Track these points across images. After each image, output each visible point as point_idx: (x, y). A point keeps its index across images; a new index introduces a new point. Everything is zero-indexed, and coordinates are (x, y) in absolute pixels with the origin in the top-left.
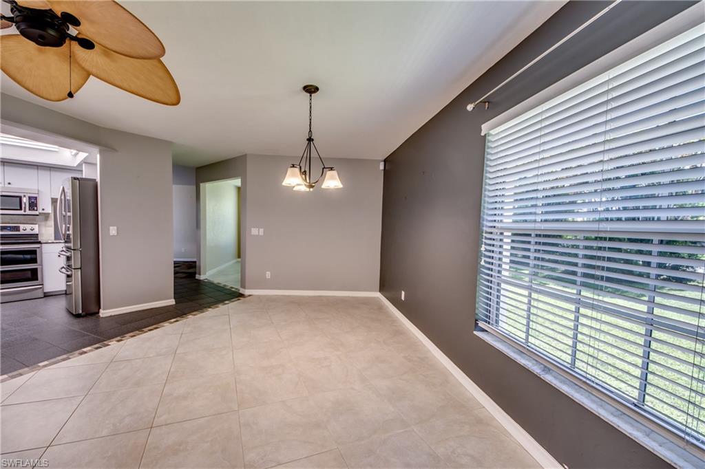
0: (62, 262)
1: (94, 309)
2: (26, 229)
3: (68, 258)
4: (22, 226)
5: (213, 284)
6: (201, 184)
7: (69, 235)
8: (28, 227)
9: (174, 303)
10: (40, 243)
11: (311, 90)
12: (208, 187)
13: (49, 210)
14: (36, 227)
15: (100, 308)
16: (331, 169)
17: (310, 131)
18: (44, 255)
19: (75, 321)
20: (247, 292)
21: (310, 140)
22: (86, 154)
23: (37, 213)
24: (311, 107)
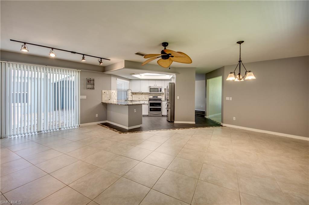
0: (166, 106)
1: (173, 121)
2: (159, 97)
3: (168, 105)
4: (158, 96)
5: (211, 120)
6: (207, 80)
7: (168, 99)
8: (159, 96)
9: (195, 123)
10: (162, 101)
11: (240, 43)
12: (210, 81)
13: (164, 92)
14: (161, 96)
15: (174, 120)
16: (250, 72)
17: (240, 58)
18: (162, 104)
19: (169, 123)
20: (224, 125)
21: (240, 61)
22: (172, 76)
23: (161, 93)
24: (240, 49)
